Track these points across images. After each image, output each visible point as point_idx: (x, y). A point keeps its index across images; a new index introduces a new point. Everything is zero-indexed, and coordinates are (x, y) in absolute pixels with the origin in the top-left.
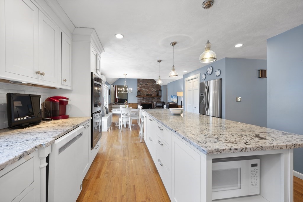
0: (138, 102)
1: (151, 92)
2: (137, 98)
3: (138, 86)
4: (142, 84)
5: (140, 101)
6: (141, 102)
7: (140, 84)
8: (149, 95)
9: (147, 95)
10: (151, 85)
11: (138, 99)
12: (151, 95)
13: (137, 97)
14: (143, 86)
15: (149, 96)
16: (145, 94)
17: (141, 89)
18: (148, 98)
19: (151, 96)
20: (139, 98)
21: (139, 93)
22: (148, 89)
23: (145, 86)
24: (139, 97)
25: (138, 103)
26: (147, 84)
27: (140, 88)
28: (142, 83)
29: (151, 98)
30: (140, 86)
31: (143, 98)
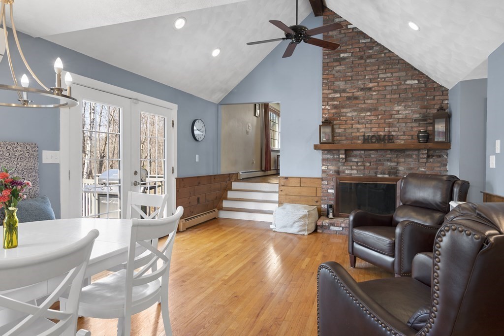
0: (323, 171)
1: (390, 125)
2: (319, 154)
3: (326, 99)
4: (344, 91)
5: (332, 168)
6: (338, 172)
7: (335, 92)
8: (379, 139)
9: (366, 140)
10: (392, 92)
11: (323, 160)
12: (390, 138)
13: (316, 147)
14: (349, 98)
15: (376, 146)
16: (357, 138)
17: (339, 115)
18: (373, 155)
19: (390, 146)
20: (329, 156)
21: (328, 130)
22: (373, 109)
23: (356, 98)
24: (329, 151)
25: (322, 179)
26: (370, 89)
27: (335, 107)
28: (341, 84)
29: (389, 156)
30: (333, 99)
31: (348, 152)
